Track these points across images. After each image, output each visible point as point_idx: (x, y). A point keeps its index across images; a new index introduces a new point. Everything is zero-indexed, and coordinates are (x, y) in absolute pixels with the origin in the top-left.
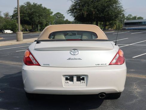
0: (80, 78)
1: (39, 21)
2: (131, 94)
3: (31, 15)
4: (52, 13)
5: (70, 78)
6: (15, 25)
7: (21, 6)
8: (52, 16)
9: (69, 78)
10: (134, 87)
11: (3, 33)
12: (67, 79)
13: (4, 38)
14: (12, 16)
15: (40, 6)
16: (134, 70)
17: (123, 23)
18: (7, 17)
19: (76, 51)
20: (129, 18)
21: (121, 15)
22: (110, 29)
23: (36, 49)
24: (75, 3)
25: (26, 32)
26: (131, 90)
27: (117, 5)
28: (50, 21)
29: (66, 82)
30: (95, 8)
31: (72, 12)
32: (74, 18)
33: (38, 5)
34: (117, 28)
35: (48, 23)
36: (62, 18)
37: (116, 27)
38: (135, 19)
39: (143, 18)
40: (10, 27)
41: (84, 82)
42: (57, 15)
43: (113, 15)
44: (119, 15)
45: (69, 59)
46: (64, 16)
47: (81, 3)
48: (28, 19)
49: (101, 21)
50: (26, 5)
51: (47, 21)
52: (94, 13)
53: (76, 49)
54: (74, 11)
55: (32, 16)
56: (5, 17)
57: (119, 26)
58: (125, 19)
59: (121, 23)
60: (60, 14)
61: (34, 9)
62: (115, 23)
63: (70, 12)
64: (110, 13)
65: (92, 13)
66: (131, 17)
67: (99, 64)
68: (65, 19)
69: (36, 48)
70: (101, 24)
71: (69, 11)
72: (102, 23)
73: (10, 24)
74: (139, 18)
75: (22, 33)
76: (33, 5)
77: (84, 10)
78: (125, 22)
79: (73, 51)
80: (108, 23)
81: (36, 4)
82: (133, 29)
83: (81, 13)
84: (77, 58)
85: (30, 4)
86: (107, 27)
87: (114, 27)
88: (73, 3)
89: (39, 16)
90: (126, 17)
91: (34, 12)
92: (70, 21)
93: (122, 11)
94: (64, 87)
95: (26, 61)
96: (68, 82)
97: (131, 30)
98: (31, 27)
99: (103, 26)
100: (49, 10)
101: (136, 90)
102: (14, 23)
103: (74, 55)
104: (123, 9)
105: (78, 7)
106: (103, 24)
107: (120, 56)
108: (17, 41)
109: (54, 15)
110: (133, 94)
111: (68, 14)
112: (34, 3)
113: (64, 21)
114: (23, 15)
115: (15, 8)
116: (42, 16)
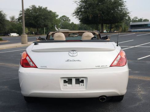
0: (79, 81)
1: (44, 24)
2: (134, 97)
3: (36, 18)
4: (57, 16)
5: (69, 81)
6: (20, 28)
7: (26, 10)
8: (58, 19)
9: (67, 80)
10: (139, 89)
11: (9, 36)
12: (65, 82)
13: (9, 41)
14: (18, 19)
15: (45, 9)
16: (139, 72)
17: (129, 26)
18: (13, 20)
19: (75, 52)
20: (135, 20)
21: (126, 17)
22: (116, 31)
23: (33, 51)
24: (80, 5)
25: (32, 35)
26: (134, 93)
27: (122, 7)
28: (55, 24)
29: (64, 85)
30: (100, 11)
31: (78, 15)
32: (80, 21)
33: (44, 8)
34: (123, 31)
35: (54, 26)
36: (67, 20)
37: (122, 29)
38: (141, 22)
39: (149, 20)
40: (16, 30)
41: (83, 85)
42: (63, 18)
43: (118, 17)
44: (124, 18)
45: (68, 61)
46: (69, 19)
47: (86, 6)
48: (33, 22)
49: (107, 24)
50: (31, 8)
51: (52, 24)
52: (99, 16)
53: (75, 51)
54: (79, 13)
55: (38, 18)
56: (11, 20)
57: (125, 29)
58: (131, 21)
59: (127, 25)
60: (66, 17)
61: (40, 12)
62: (121, 26)
63: (75, 15)
64: (115, 15)
65: (98, 15)
66: (136, 19)
67: (99, 66)
68: (71, 22)
69: (33, 49)
70: (106, 26)
71: (74, 13)
72: (108, 25)
73: (16, 27)
74: (145, 20)
75: (26, 35)
76: (38, 8)
77: (89, 13)
78: (130, 24)
79: (72, 52)
80: (113, 26)
81: (41, 7)
82: (139, 31)
83: (86, 15)
84: (76, 60)
85: (35, 7)
86: (112, 30)
87: (120, 29)
88: (78, 6)
89: (44, 19)
90: (131, 20)
91: (39, 15)
92: (75, 24)
93: (128, 14)
94: (62, 90)
95: (23, 63)
96: (66, 85)
97: (137, 32)
98: (37, 30)
99: (109, 29)
100: (54, 13)
101: (140, 92)
102: (20, 26)
103: (73, 56)
104: (128, 11)
105: (83, 10)
106: (109, 27)
107: (121, 57)
108: (22, 44)
109: (60, 18)
110: (136, 97)
111: (73, 16)
112: (39, 6)
113: (70, 23)
114: (28, 18)
115: (21, 11)
116: (47, 19)
